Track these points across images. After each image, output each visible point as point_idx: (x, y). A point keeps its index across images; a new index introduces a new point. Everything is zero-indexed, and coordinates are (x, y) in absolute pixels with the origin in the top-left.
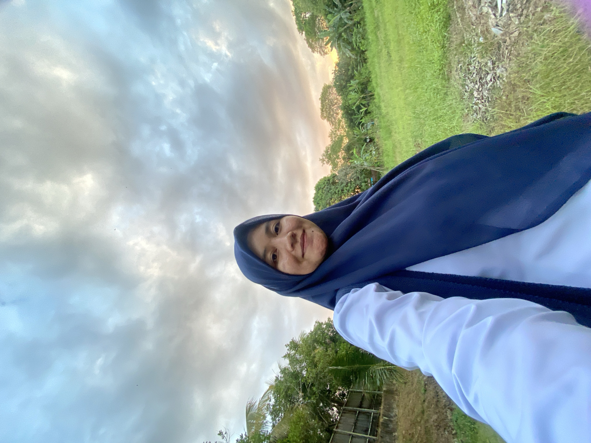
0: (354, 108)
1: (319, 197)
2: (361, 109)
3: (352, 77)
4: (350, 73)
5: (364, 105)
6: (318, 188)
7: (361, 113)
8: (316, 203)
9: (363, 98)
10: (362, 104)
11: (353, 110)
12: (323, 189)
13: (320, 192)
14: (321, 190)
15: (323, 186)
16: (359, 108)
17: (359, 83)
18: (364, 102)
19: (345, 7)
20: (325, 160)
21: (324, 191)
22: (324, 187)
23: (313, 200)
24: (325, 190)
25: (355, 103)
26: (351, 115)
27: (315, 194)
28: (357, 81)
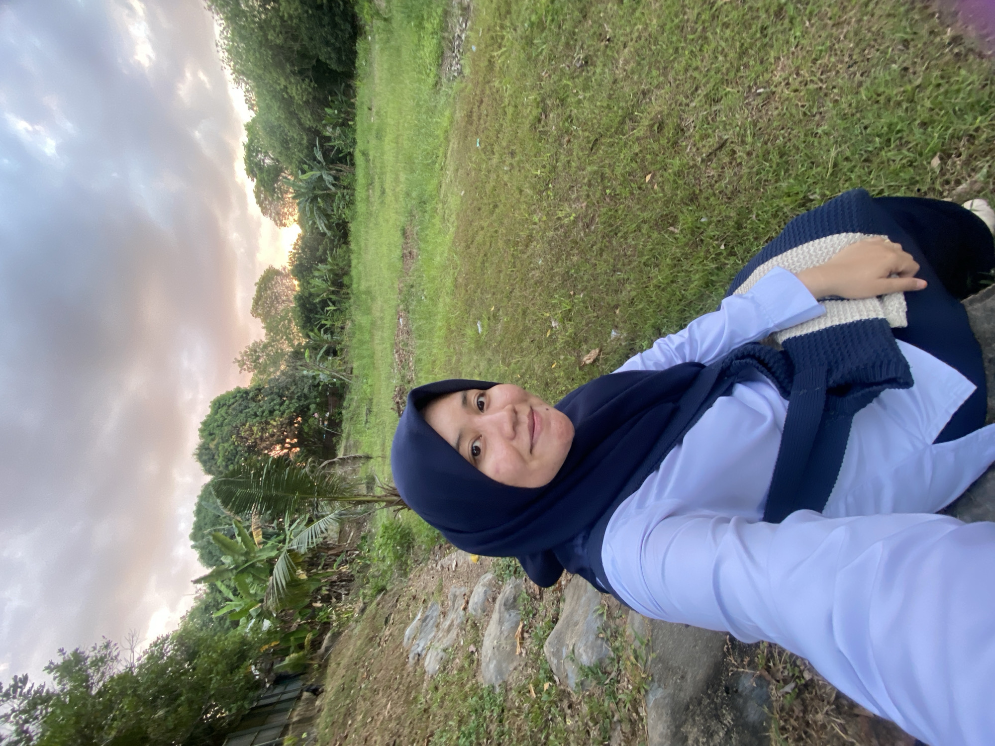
0: (317, 300)
1: (216, 420)
2: (329, 306)
3: (323, 261)
4: (319, 254)
5: (334, 303)
6: (219, 404)
7: (327, 311)
8: (207, 433)
9: (333, 292)
10: (330, 299)
11: (314, 304)
12: (229, 406)
13: (222, 411)
14: (225, 408)
15: (232, 401)
16: (324, 303)
17: (330, 271)
18: (333, 297)
19: (331, 169)
20: (245, 364)
21: (230, 411)
22: (233, 404)
23: (200, 426)
24: (234, 409)
25: (319, 296)
26: (310, 311)
27: (209, 416)
28: (329, 267)
